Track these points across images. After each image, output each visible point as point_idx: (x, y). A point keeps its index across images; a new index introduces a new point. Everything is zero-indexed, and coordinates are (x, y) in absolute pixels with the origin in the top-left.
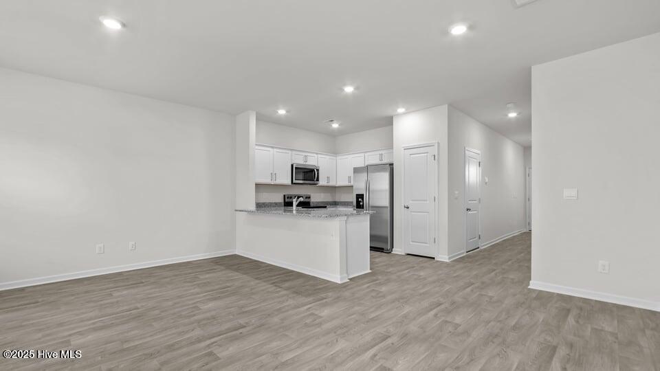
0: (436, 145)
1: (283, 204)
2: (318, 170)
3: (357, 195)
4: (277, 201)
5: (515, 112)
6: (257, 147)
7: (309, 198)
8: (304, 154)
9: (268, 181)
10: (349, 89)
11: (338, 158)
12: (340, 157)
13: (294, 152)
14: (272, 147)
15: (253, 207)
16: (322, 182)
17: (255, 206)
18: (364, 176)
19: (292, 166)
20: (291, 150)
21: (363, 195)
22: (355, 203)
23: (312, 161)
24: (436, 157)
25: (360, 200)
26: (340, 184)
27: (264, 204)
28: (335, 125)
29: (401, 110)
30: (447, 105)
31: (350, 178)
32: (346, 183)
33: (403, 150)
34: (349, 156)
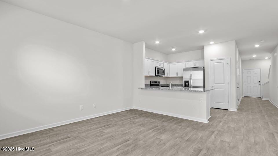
0: (229, 58)
1: (150, 85)
3: (185, 81)
4: (148, 84)
5: (258, 45)
6: (145, 59)
7: (159, 82)
8: (159, 62)
9: (147, 74)
10: (201, 32)
12: (171, 64)
14: (149, 59)
15: (144, 87)
16: (166, 75)
17: (144, 86)
18: (189, 72)
19: (155, 67)
20: (155, 60)
21: (189, 81)
22: (184, 85)
24: (229, 64)
25: (186, 83)
26: (171, 76)
28: (174, 50)
29: (212, 43)
30: (235, 41)
31: (177, 73)
32: (175, 76)
33: (210, 61)
34: (177, 64)
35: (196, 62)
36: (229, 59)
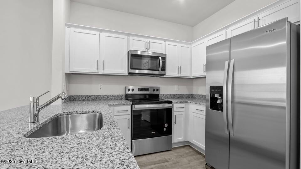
1: (124, 97)
2: (164, 58)
3: (211, 87)
7: (158, 90)
9: (93, 70)
11: (193, 46)
12: (195, 44)
13: (131, 38)
16: (170, 72)
19: (128, 53)
20: (128, 35)
21: (221, 88)
22: (208, 98)
23: (157, 48)
25: (216, 96)
26: (194, 75)
27: (83, 97)
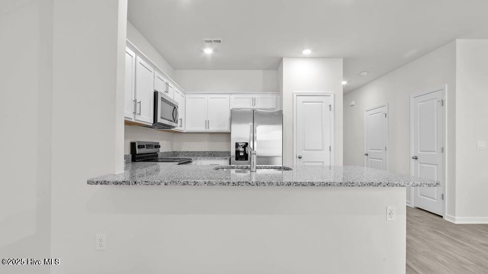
2: (178, 108)
3: (236, 144)
7: (159, 146)
8: (165, 80)
11: (187, 96)
12: (190, 96)
13: (156, 73)
14: (136, 53)
19: (156, 93)
20: (155, 67)
22: (233, 153)
24: (332, 106)
25: (241, 149)
28: (208, 51)
29: (307, 52)
30: (342, 59)
31: (207, 123)
32: (202, 129)
33: (295, 95)
34: (205, 96)
35: (256, 96)
36: (332, 96)
